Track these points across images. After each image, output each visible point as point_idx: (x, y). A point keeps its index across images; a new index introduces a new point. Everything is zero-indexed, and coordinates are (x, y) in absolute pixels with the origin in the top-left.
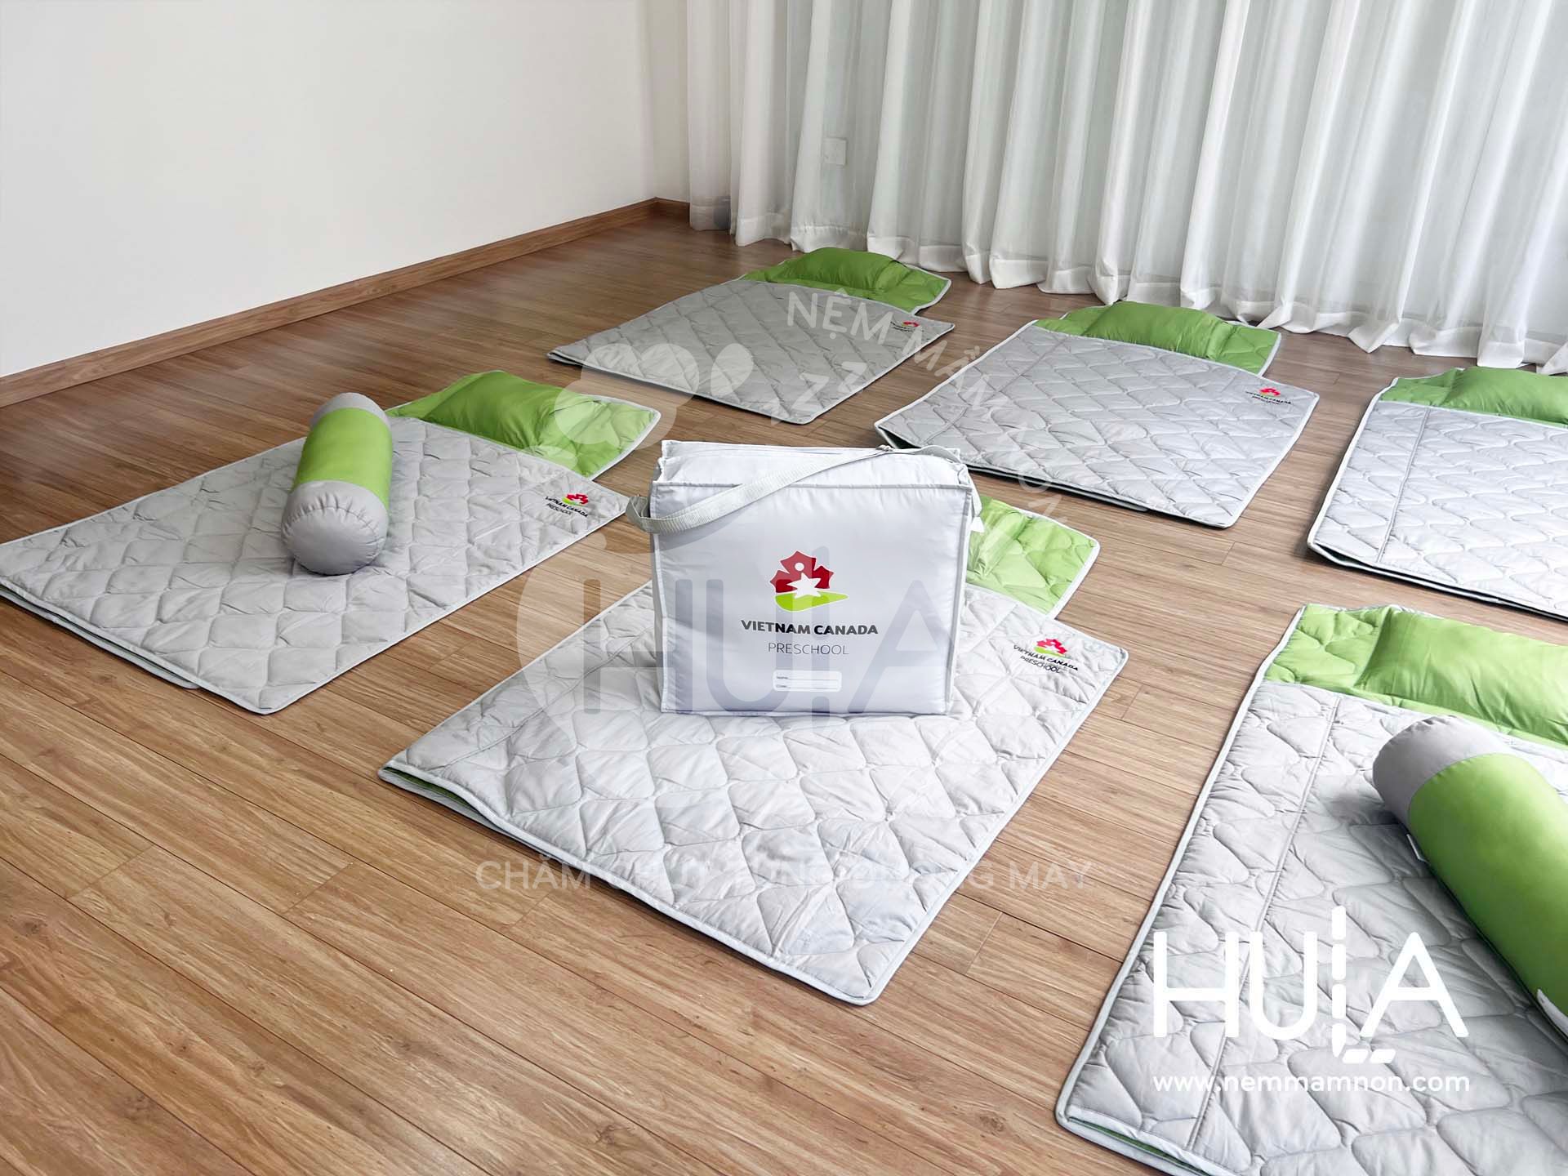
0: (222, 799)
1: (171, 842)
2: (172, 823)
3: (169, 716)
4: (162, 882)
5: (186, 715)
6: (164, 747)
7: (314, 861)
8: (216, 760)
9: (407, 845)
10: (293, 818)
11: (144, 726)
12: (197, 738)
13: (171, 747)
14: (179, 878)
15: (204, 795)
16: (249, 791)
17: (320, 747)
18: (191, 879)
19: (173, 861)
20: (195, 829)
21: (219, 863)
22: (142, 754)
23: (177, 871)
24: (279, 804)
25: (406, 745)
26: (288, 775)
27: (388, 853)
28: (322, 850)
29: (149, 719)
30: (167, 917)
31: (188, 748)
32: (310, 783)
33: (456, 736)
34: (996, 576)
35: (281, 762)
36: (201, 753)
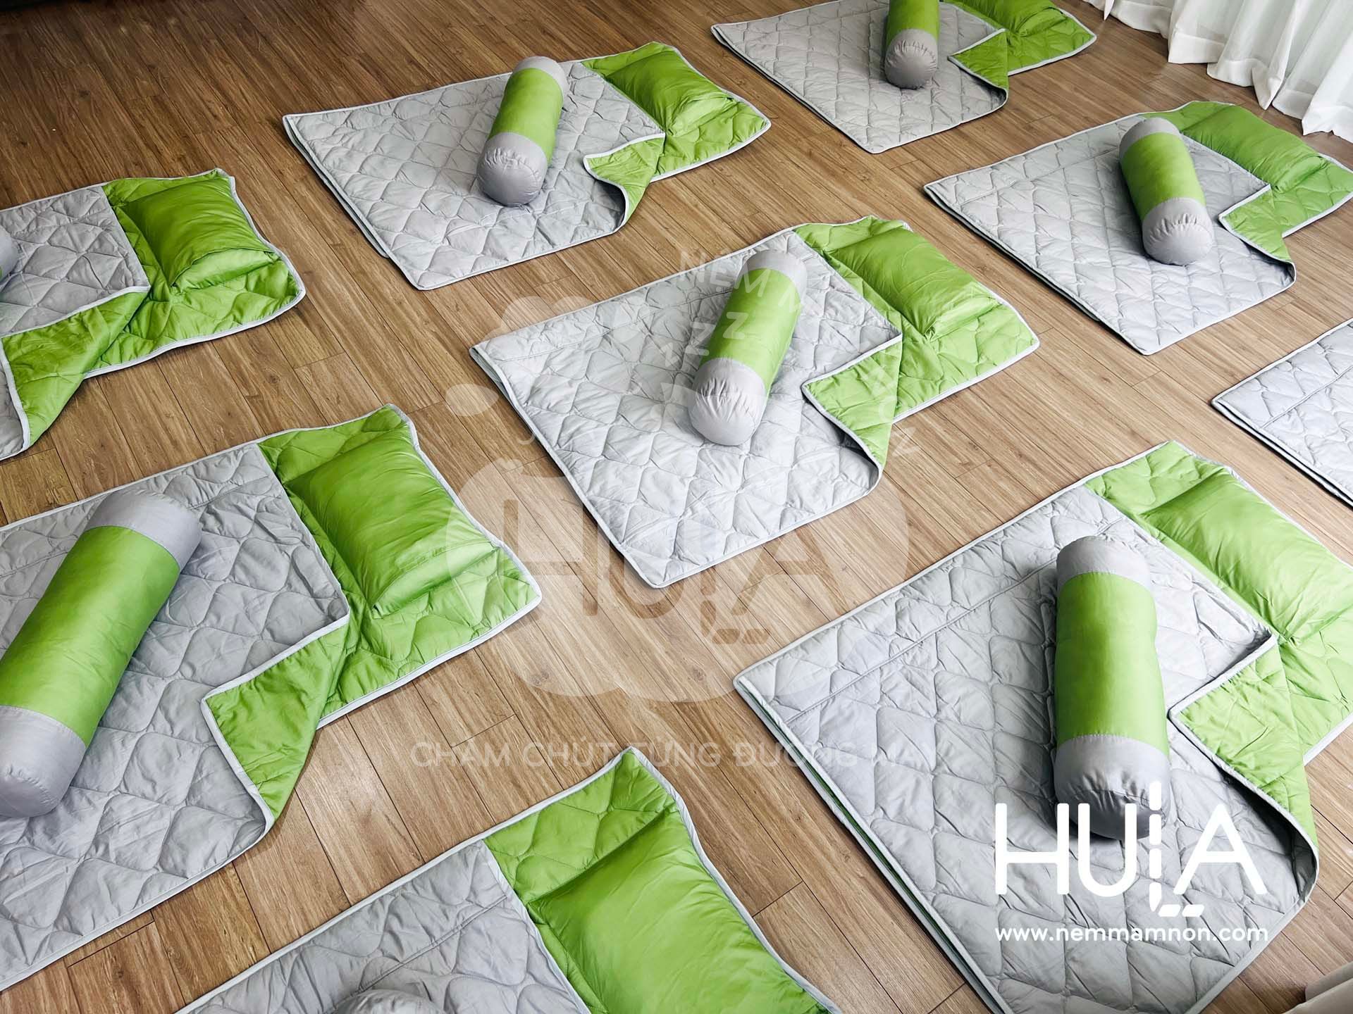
0: (389, 337)
1: (354, 353)
2: (359, 342)
3: (378, 270)
4: (342, 376)
6: (369, 290)
7: (422, 393)
8: (391, 307)
10: (420, 361)
11: (364, 273)
12: (387, 290)
14: (351, 377)
15: (379, 329)
16: (404, 337)
17: (452, 320)
18: (356, 380)
19: (351, 366)
20: (368, 350)
21: (373, 375)
22: (357, 291)
23: (352, 374)
24: (417, 351)
25: (488, 339)
26: (428, 334)
28: (428, 388)
29: (367, 269)
30: (338, 398)
31: (381, 295)
32: (437, 342)
33: (519, 342)
34: (940, 343)
35: (427, 322)
36: (388, 303)
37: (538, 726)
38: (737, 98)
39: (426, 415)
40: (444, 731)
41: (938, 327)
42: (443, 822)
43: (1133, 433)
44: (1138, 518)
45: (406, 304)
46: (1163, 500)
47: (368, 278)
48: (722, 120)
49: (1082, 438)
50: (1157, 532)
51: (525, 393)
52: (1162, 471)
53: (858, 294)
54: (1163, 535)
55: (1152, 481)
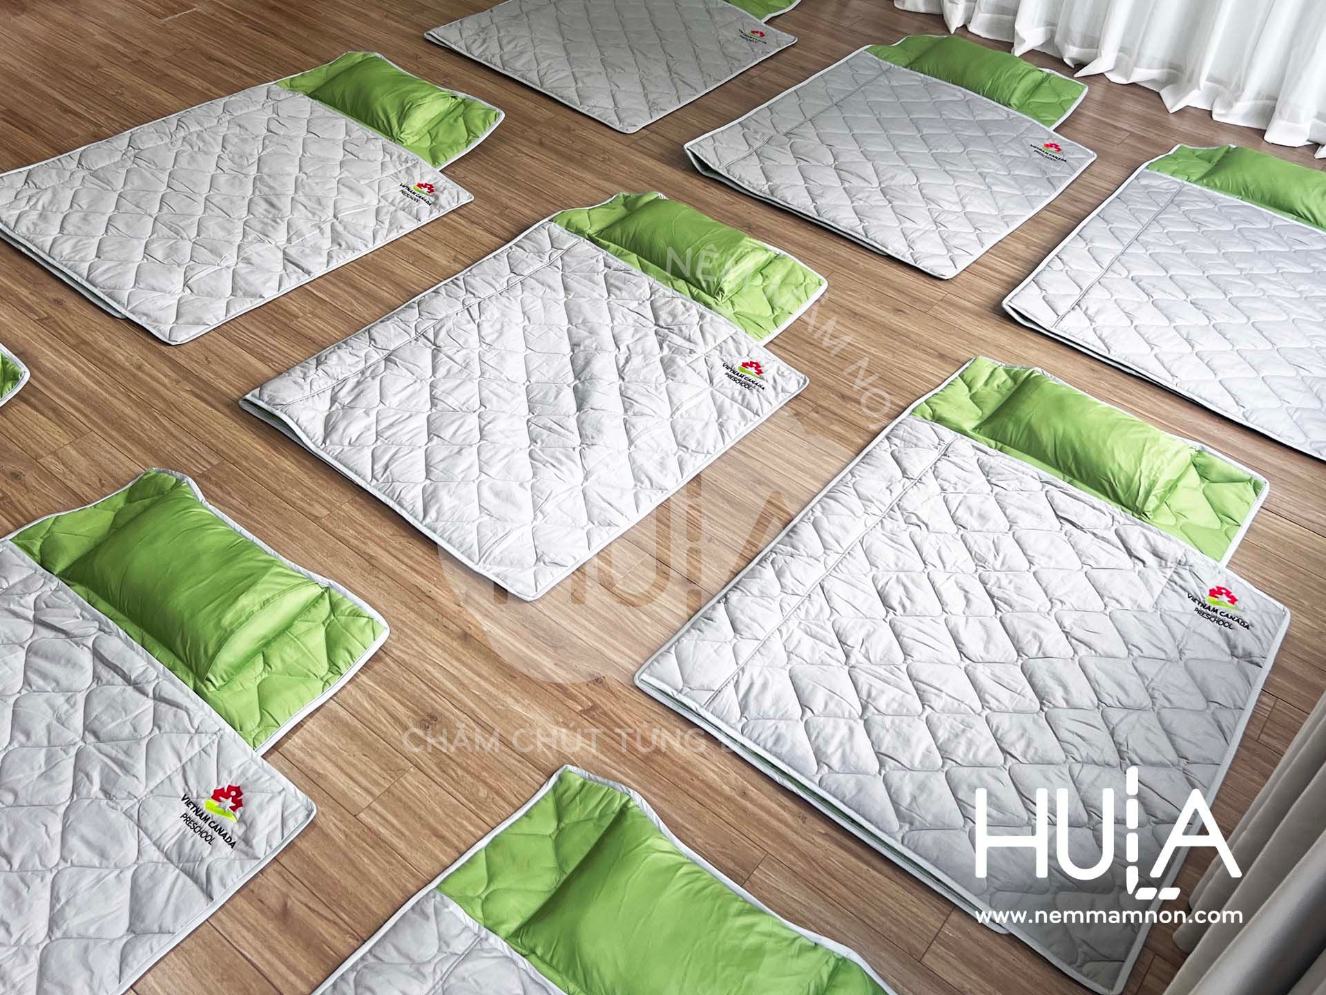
0: (137, 404)
1: (102, 430)
2: (106, 419)
3: (102, 338)
4: (97, 457)
5: (116, 339)
6: (98, 360)
7: (198, 457)
8: (134, 375)
9: (259, 454)
10: (185, 425)
11: (85, 342)
12: (120, 357)
13: (103, 361)
14: (108, 456)
15: (124, 399)
16: (156, 402)
17: (206, 375)
18: (115, 457)
19: (104, 444)
20: (117, 423)
21: (134, 449)
22: (84, 364)
23: (107, 452)
24: (176, 413)
25: (261, 384)
26: (182, 393)
27: (246, 458)
28: (203, 450)
29: (88, 338)
30: (100, 480)
31: (115, 363)
32: (196, 400)
33: (295, 383)
34: (732, 303)
35: (178, 382)
36: (124, 369)
37: (443, 771)
38: (461, 95)
39: (209, 480)
40: (341, 802)
41: (726, 287)
42: (372, 894)
43: (942, 356)
44: (972, 433)
45: (147, 367)
46: (988, 411)
47: (93, 349)
48: (452, 121)
49: (895, 369)
50: (993, 443)
51: (319, 432)
52: (979, 385)
53: (636, 270)
54: (1000, 445)
55: (973, 397)
